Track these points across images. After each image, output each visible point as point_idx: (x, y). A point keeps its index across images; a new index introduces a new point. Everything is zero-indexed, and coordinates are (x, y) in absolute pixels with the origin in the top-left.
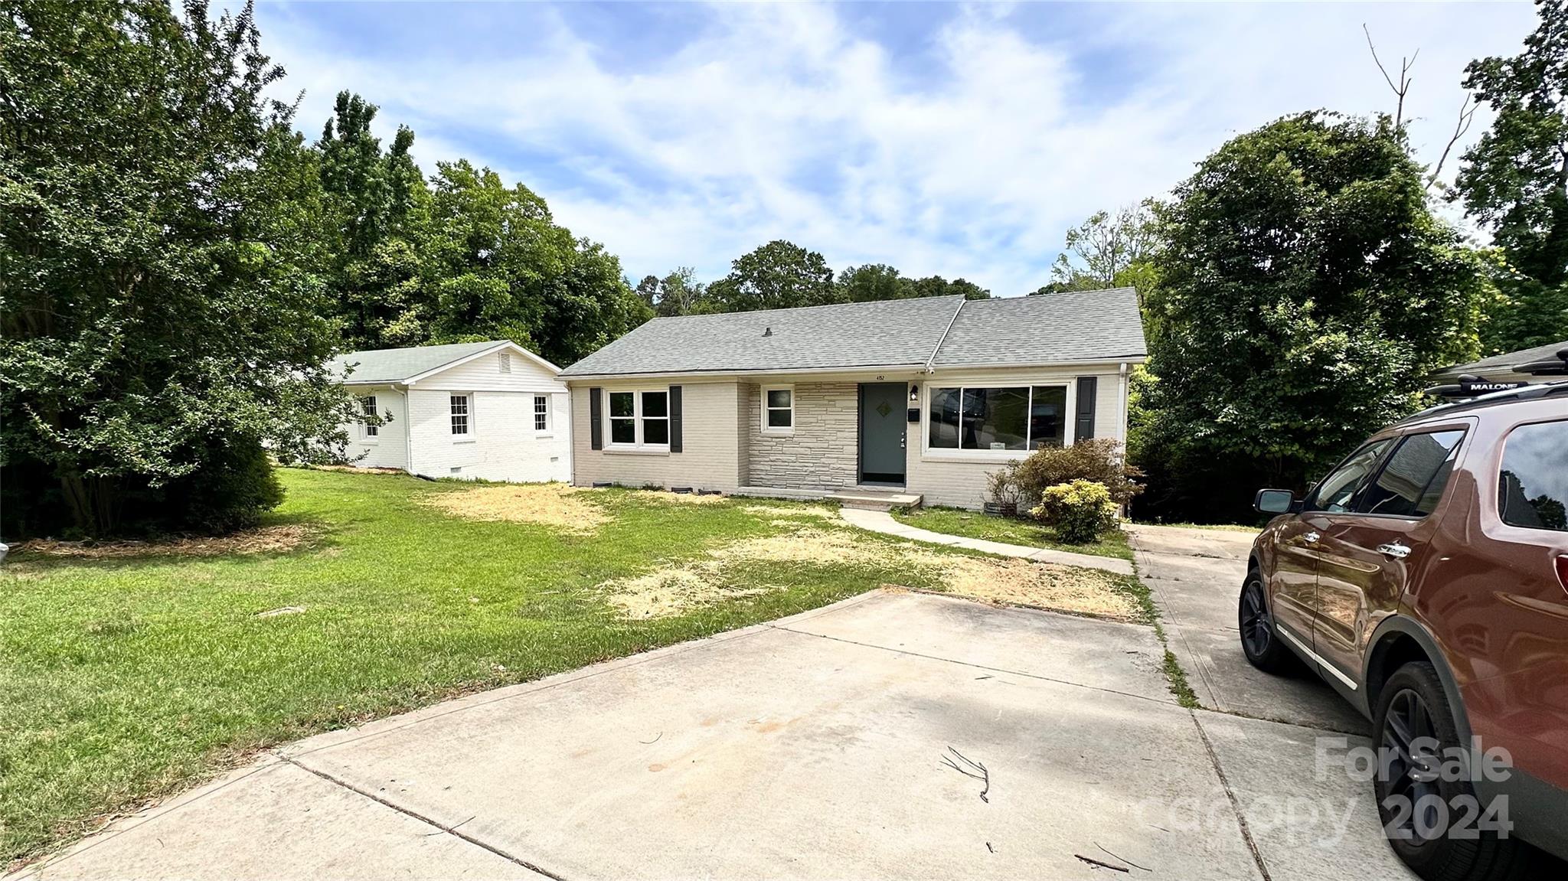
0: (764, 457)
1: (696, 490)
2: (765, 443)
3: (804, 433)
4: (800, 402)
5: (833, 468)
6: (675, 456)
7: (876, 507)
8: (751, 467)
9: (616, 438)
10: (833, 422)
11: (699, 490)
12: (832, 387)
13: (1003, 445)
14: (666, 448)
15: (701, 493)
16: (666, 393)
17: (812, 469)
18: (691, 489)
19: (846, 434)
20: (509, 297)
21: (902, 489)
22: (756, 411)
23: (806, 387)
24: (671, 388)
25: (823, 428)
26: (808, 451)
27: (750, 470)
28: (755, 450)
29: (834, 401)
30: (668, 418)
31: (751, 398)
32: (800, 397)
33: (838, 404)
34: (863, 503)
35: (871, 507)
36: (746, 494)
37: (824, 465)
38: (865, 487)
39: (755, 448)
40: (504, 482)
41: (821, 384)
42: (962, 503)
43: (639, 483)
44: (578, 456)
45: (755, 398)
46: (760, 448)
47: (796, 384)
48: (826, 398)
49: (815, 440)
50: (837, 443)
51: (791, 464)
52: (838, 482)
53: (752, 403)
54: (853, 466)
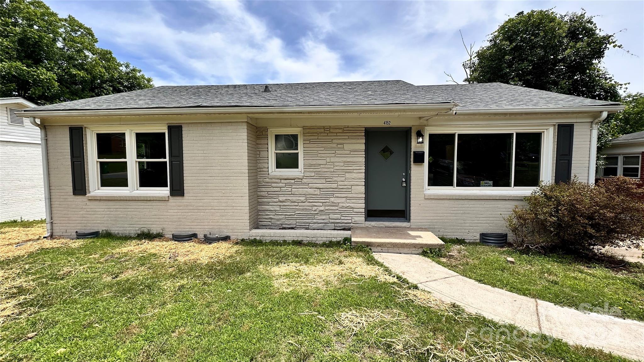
0: (272, 198)
1: (201, 236)
2: (273, 185)
3: (313, 174)
4: (308, 145)
5: (343, 207)
6: (177, 200)
7: (406, 250)
8: (260, 208)
9: (105, 183)
10: (342, 164)
11: (205, 236)
12: (340, 131)
13: (491, 183)
14: (164, 191)
15: (208, 240)
16: (164, 134)
17: (322, 208)
18: (195, 236)
19: (355, 175)
20: (56, 84)
21: (405, 224)
22: (263, 154)
23: (315, 131)
24: (170, 128)
25: (332, 170)
26: (318, 192)
27: (259, 211)
28: (264, 191)
29: (343, 144)
30: (167, 160)
31: (258, 142)
32: (309, 140)
33: (346, 146)
34: (395, 245)
35: (402, 250)
36: (258, 238)
37: (334, 204)
38: (373, 223)
39: (263, 189)
40: (15, 222)
41: (330, 127)
42: (462, 234)
43: (133, 230)
44: (55, 204)
45: (263, 141)
46: (268, 190)
47: (304, 128)
48: (334, 141)
49: (324, 181)
50: (346, 183)
51: (300, 204)
52: (346, 220)
53: (260, 146)
54: (361, 205)
